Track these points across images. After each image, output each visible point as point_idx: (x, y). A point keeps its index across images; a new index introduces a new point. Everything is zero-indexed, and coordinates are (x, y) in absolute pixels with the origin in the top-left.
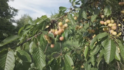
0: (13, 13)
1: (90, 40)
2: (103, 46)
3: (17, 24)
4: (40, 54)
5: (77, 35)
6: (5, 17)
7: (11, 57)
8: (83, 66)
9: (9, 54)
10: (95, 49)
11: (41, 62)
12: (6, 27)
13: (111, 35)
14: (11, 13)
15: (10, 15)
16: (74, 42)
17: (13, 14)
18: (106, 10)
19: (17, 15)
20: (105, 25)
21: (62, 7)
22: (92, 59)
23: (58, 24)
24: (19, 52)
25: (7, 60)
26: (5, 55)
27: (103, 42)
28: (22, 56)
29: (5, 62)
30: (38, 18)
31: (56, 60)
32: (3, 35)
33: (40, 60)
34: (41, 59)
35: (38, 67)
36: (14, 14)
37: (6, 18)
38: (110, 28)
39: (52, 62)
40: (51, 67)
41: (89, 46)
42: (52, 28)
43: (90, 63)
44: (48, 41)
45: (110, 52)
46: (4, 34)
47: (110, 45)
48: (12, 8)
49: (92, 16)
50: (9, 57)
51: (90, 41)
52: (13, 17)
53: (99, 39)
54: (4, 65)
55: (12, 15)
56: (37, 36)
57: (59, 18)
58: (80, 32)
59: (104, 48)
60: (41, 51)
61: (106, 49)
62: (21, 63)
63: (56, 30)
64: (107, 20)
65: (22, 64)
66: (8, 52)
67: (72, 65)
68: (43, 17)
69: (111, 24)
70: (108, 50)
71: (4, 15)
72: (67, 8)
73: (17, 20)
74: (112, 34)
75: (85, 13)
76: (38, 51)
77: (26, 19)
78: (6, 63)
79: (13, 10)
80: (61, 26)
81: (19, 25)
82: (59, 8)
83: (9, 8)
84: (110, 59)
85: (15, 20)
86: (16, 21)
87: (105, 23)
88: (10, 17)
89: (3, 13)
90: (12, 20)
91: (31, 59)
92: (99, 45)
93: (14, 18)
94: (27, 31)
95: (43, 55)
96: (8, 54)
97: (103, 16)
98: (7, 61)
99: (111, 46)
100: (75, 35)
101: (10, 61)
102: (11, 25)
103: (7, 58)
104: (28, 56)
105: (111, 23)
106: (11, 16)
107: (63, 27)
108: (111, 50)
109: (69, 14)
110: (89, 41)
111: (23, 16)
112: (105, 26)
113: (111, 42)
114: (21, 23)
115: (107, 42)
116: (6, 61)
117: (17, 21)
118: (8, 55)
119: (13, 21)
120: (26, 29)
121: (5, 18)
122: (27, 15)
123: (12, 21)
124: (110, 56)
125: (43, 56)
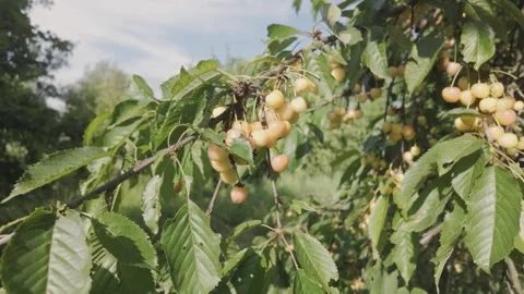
0: (49, 57)
1: (393, 168)
2: (461, 196)
3: (68, 102)
4: (196, 230)
5: (323, 151)
6: (13, 72)
7: (70, 246)
8: (363, 281)
9: (61, 231)
10: (421, 208)
11: (200, 266)
12: (19, 117)
13: (492, 149)
14: (41, 58)
15: (37, 63)
16: (308, 178)
17: (47, 61)
18: (470, 40)
19: (66, 64)
20: (465, 107)
21: (278, 26)
22: (404, 251)
23: (264, 97)
24: (101, 220)
25: (52, 258)
26: (45, 235)
27: (461, 176)
28: (116, 239)
29: (44, 268)
30: (183, 70)
31: (260, 258)
32: (4, 149)
33: (192, 258)
34: (197, 254)
35: (188, 289)
36: (54, 61)
37: (17, 77)
38: (488, 116)
39: (242, 265)
40: (235, 286)
41: (390, 197)
42: (240, 118)
43: (393, 268)
44: (222, 175)
45: (493, 221)
46: (9, 148)
47: (493, 188)
48: (47, 36)
49: (409, 67)
50: (61, 244)
51: (392, 172)
52: (51, 72)
53: (445, 166)
54: (40, 282)
55: (45, 65)
56: (176, 151)
57: (268, 73)
58: (336, 136)
59: (467, 203)
60: (196, 217)
61: (477, 206)
62: (112, 270)
63: (258, 125)
64: (473, 82)
65: (116, 276)
66: (58, 224)
67: (332, 280)
68: (203, 69)
69: (492, 99)
70: (485, 211)
71: (11, 63)
72: (298, 32)
73: (67, 87)
74: (497, 145)
75: (378, 53)
76: (183, 219)
77: (105, 84)
78: (50, 271)
79: (49, 44)
80: (279, 109)
81: (74, 108)
82: (267, 32)
83: (35, 35)
84: (493, 250)
85: (57, 87)
86: (62, 89)
87: (466, 97)
88: (35, 73)
89: (6, 56)
90: (45, 87)
91: (155, 252)
92: (440, 192)
93: (52, 77)
94: (126, 131)
95: (207, 237)
96: (55, 230)
97: (453, 68)
98: (53, 264)
99: (497, 196)
100: (314, 150)
101: (65, 262)
102: (42, 109)
103: (55, 249)
104: (142, 240)
105: (490, 96)
106: (42, 69)
107: (287, 114)
108: (497, 211)
109: (310, 54)
110: (390, 175)
111: (92, 68)
112: (468, 110)
113: (497, 177)
114: (84, 98)
115: (478, 176)
116: (47, 261)
117: (66, 91)
118: (56, 235)
119: (51, 91)
120: (118, 122)
121: (13, 77)
122: (111, 65)
123: (46, 90)
124: (491, 239)
125: (205, 241)
